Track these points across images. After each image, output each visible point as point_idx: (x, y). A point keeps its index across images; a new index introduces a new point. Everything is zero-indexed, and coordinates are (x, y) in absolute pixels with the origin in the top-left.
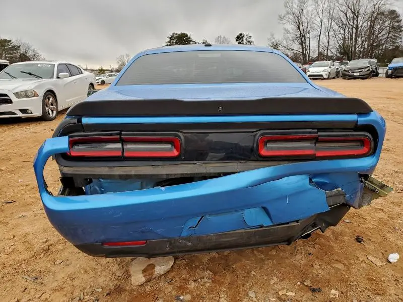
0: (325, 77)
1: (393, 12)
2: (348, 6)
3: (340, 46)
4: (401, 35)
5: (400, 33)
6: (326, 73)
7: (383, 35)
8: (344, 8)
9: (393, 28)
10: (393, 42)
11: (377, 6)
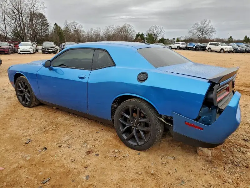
0: (32, 52)
1: (41, 15)
2: (14, 6)
3: (13, 31)
4: (48, 28)
5: (48, 27)
6: (32, 50)
7: (38, 27)
8: (11, 7)
9: (43, 23)
10: (45, 32)
11: (32, 10)
